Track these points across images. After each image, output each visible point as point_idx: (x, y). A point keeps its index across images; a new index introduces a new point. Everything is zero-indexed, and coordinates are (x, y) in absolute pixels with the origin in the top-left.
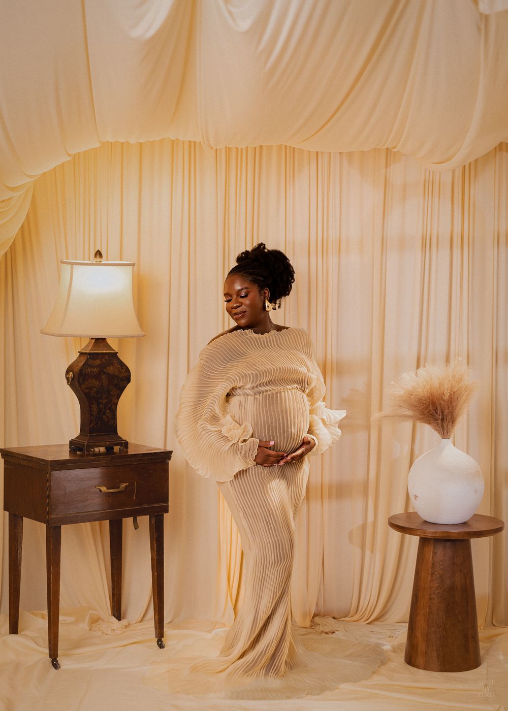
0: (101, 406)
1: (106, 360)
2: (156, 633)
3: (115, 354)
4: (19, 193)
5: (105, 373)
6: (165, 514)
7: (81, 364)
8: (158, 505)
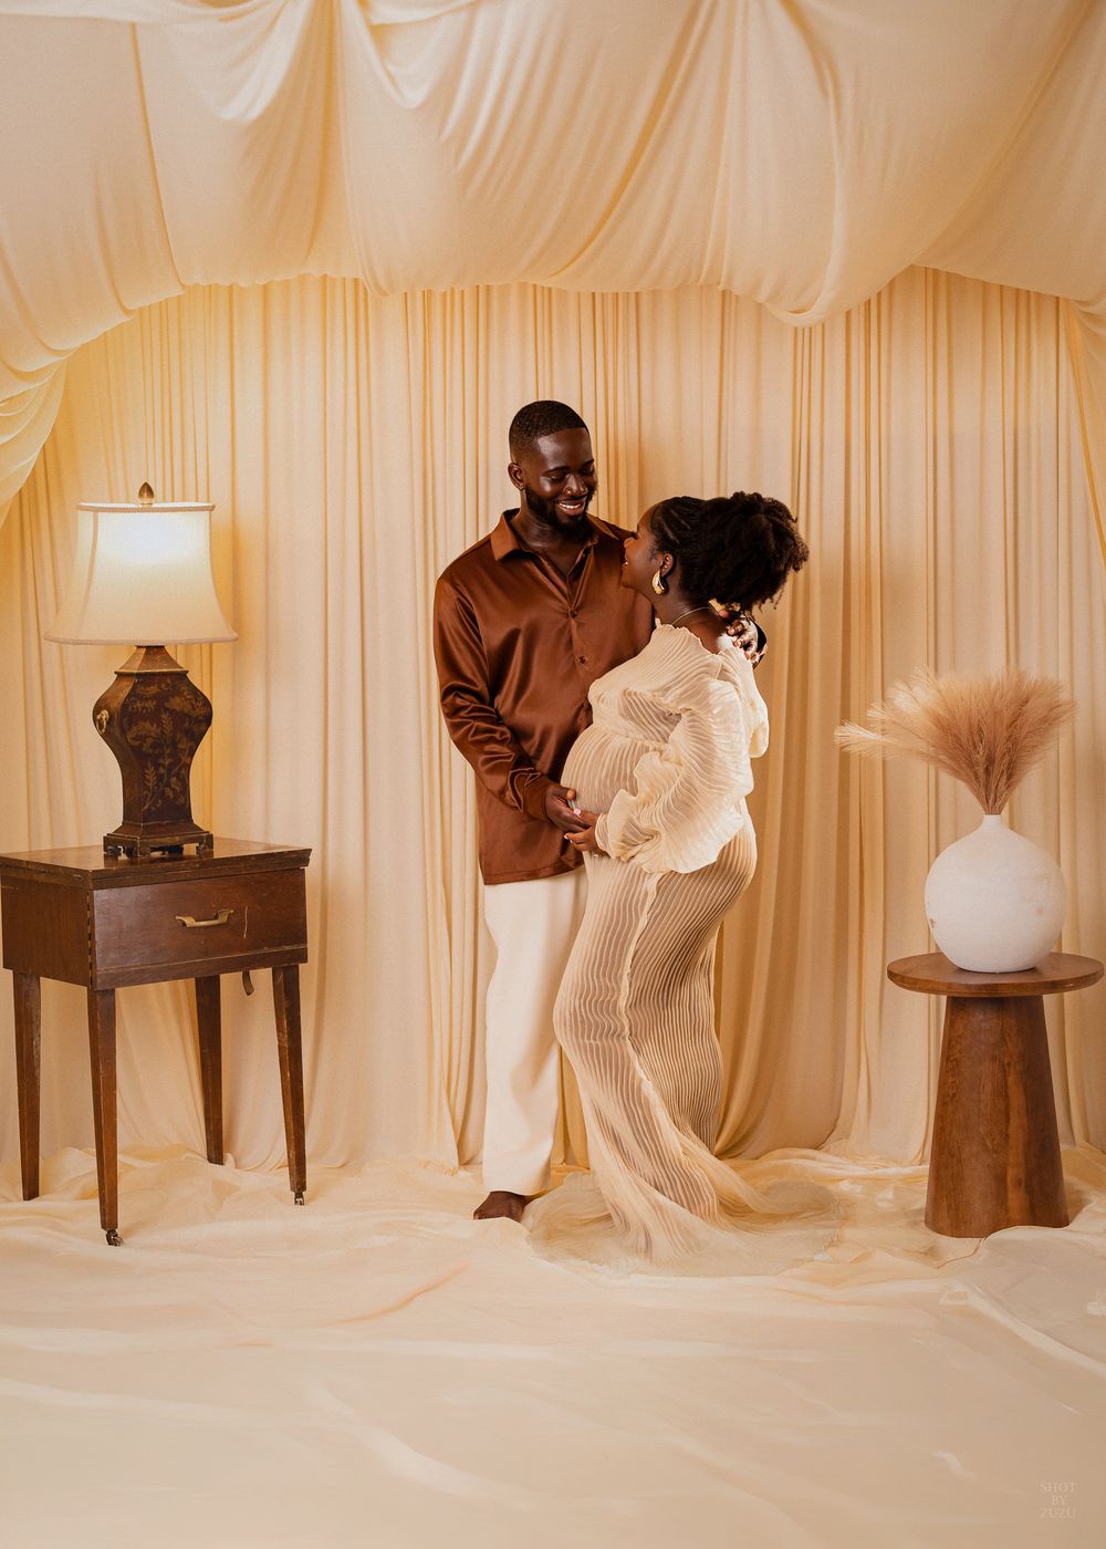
0: (162, 770)
1: (167, 685)
2: (292, 1182)
3: (183, 675)
4: (41, 383)
5: (166, 709)
6: (300, 965)
7: (123, 695)
8: (287, 948)
